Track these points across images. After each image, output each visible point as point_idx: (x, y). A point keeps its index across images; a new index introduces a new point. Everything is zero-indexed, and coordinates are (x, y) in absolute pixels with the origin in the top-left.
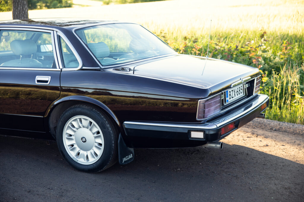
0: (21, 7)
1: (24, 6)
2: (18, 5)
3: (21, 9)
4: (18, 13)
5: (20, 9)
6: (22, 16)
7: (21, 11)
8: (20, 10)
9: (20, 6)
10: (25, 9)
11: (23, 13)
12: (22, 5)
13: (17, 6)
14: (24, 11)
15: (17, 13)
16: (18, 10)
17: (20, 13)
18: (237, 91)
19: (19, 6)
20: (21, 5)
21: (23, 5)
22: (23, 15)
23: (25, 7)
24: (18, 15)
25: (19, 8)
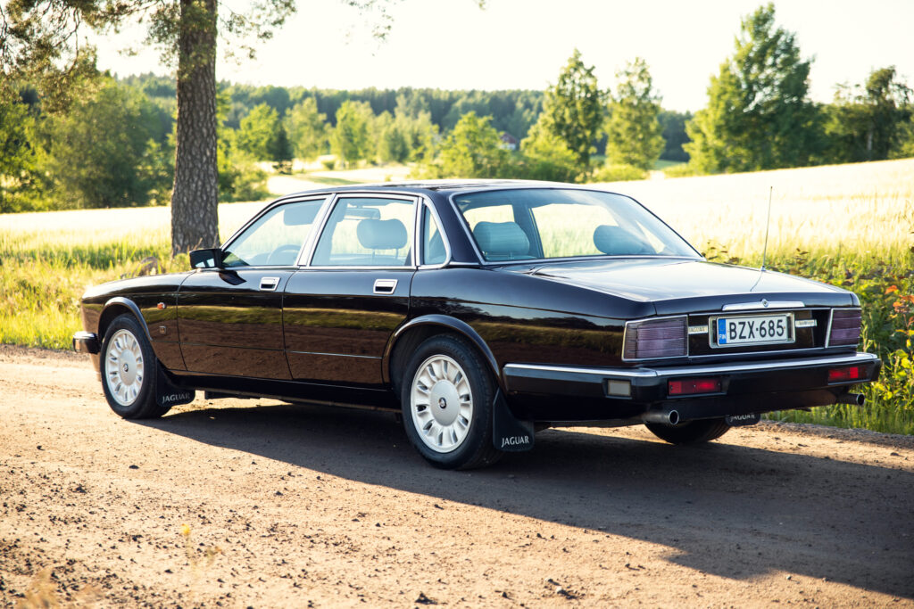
0: (200, 183)
1: (207, 181)
2: (191, 176)
3: (200, 188)
4: (191, 199)
5: (197, 187)
6: (200, 207)
7: (199, 193)
8: (196, 192)
9: (196, 179)
10: (208, 190)
11: (205, 198)
12: (202, 176)
13: (187, 179)
14: (206, 193)
15: (188, 199)
16: (189, 189)
17: (195, 199)
18: (762, 328)
19: (193, 180)
20: (199, 176)
21: (204, 177)
22: (203, 204)
23: (210, 182)
24: (190, 204)
25: (194, 185)
